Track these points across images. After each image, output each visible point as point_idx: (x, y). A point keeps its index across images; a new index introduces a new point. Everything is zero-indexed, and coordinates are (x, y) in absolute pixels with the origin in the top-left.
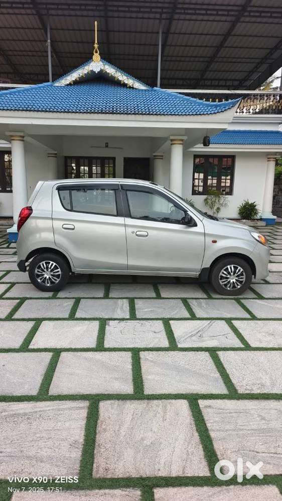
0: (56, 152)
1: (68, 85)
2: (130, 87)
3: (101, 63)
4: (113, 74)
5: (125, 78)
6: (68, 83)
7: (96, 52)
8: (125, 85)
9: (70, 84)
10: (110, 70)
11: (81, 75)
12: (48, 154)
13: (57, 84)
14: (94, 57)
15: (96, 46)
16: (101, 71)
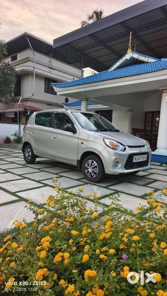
0: (131, 109)
1: (114, 69)
2: (146, 63)
3: (132, 53)
4: (137, 58)
5: (144, 58)
6: (114, 68)
7: (130, 48)
8: (143, 62)
9: (115, 69)
10: (136, 56)
11: (121, 63)
12: (128, 110)
13: (109, 70)
14: (128, 52)
15: (130, 45)
16: (131, 57)
